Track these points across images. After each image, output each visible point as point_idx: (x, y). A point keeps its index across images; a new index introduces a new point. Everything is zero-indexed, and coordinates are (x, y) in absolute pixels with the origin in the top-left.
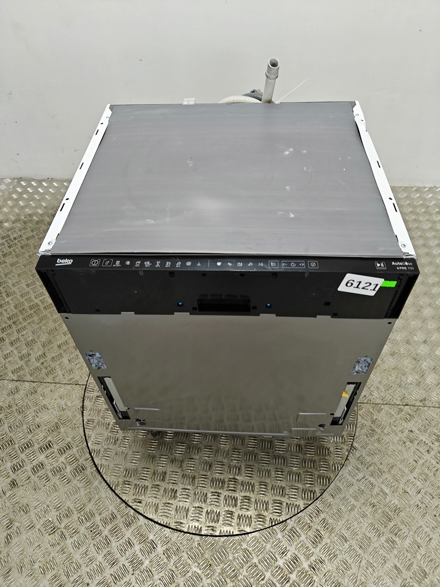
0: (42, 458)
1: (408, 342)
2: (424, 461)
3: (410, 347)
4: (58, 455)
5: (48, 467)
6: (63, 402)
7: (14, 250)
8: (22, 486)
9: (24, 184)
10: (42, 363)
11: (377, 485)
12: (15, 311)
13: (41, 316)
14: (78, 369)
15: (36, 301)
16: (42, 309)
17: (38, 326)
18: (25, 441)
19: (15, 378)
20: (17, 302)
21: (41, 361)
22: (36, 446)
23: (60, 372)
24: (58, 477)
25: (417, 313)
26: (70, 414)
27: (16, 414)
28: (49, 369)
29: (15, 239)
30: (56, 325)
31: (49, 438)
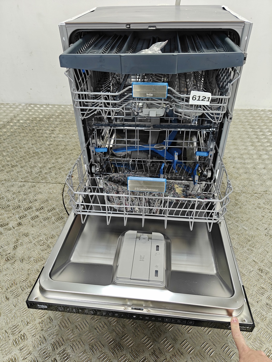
0: (37, 213)
1: (254, 168)
2: (268, 216)
3: (256, 170)
4: (47, 212)
5: (40, 217)
6: (51, 191)
7: (25, 131)
8: (25, 225)
9: (32, 106)
10: (39, 175)
11: (240, 226)
12: (25, 154)
13: (39, 156)
14: (60, 177)
15: (37, 150)
16: (41, 154)
17: (38, 160)
18: (28, 206)
19: (23, 181)
20: (26, 151)
21: (39, 174)
22: (34, 209)
23: (50, 178)
24: (47, 222)
25: (259, 157)
26: (55, 195)
27: (23, 195)
28: (43, 177)
29: (26, 127)
30: (49, 160)
31: (42, 205)
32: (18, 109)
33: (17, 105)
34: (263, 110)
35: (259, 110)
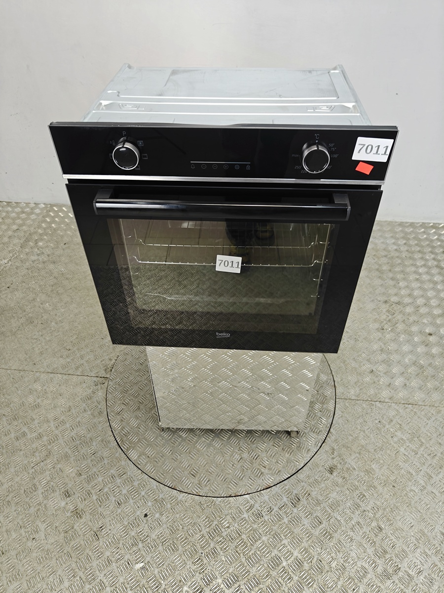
22: (68, 425)
32: (33, 217)
33: (33, 205)
34: (413, 223)
35: (407, 223)
